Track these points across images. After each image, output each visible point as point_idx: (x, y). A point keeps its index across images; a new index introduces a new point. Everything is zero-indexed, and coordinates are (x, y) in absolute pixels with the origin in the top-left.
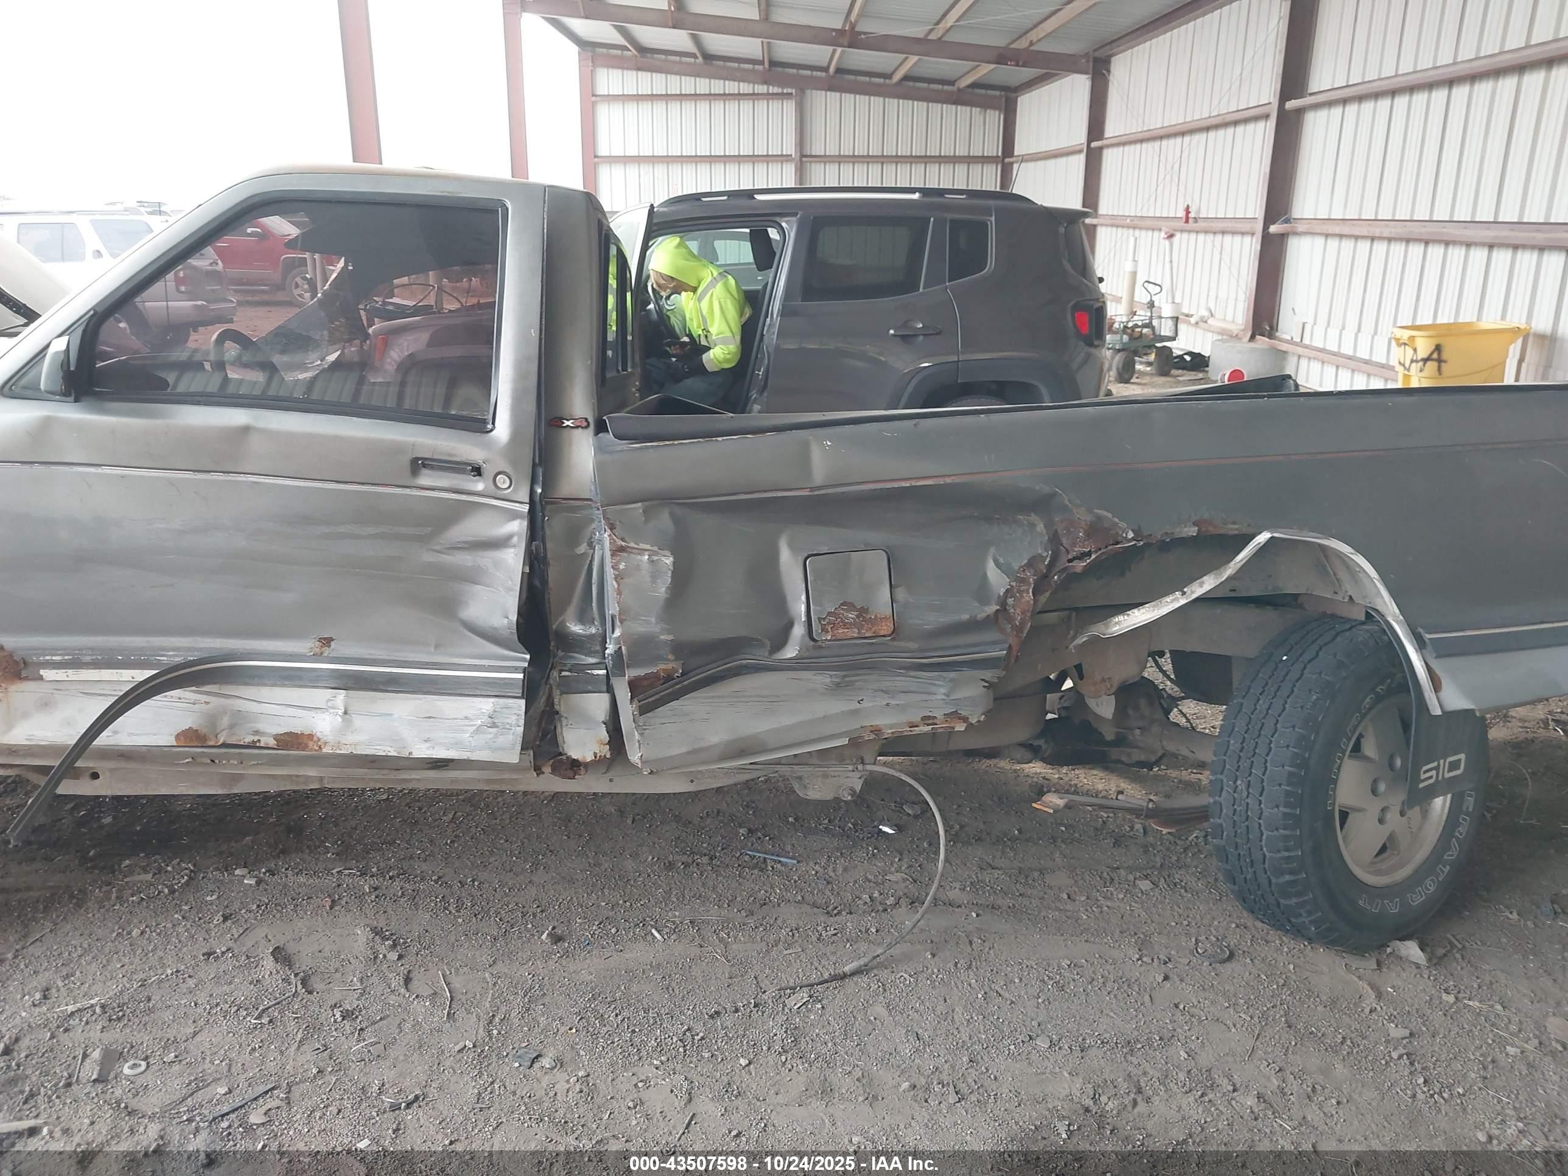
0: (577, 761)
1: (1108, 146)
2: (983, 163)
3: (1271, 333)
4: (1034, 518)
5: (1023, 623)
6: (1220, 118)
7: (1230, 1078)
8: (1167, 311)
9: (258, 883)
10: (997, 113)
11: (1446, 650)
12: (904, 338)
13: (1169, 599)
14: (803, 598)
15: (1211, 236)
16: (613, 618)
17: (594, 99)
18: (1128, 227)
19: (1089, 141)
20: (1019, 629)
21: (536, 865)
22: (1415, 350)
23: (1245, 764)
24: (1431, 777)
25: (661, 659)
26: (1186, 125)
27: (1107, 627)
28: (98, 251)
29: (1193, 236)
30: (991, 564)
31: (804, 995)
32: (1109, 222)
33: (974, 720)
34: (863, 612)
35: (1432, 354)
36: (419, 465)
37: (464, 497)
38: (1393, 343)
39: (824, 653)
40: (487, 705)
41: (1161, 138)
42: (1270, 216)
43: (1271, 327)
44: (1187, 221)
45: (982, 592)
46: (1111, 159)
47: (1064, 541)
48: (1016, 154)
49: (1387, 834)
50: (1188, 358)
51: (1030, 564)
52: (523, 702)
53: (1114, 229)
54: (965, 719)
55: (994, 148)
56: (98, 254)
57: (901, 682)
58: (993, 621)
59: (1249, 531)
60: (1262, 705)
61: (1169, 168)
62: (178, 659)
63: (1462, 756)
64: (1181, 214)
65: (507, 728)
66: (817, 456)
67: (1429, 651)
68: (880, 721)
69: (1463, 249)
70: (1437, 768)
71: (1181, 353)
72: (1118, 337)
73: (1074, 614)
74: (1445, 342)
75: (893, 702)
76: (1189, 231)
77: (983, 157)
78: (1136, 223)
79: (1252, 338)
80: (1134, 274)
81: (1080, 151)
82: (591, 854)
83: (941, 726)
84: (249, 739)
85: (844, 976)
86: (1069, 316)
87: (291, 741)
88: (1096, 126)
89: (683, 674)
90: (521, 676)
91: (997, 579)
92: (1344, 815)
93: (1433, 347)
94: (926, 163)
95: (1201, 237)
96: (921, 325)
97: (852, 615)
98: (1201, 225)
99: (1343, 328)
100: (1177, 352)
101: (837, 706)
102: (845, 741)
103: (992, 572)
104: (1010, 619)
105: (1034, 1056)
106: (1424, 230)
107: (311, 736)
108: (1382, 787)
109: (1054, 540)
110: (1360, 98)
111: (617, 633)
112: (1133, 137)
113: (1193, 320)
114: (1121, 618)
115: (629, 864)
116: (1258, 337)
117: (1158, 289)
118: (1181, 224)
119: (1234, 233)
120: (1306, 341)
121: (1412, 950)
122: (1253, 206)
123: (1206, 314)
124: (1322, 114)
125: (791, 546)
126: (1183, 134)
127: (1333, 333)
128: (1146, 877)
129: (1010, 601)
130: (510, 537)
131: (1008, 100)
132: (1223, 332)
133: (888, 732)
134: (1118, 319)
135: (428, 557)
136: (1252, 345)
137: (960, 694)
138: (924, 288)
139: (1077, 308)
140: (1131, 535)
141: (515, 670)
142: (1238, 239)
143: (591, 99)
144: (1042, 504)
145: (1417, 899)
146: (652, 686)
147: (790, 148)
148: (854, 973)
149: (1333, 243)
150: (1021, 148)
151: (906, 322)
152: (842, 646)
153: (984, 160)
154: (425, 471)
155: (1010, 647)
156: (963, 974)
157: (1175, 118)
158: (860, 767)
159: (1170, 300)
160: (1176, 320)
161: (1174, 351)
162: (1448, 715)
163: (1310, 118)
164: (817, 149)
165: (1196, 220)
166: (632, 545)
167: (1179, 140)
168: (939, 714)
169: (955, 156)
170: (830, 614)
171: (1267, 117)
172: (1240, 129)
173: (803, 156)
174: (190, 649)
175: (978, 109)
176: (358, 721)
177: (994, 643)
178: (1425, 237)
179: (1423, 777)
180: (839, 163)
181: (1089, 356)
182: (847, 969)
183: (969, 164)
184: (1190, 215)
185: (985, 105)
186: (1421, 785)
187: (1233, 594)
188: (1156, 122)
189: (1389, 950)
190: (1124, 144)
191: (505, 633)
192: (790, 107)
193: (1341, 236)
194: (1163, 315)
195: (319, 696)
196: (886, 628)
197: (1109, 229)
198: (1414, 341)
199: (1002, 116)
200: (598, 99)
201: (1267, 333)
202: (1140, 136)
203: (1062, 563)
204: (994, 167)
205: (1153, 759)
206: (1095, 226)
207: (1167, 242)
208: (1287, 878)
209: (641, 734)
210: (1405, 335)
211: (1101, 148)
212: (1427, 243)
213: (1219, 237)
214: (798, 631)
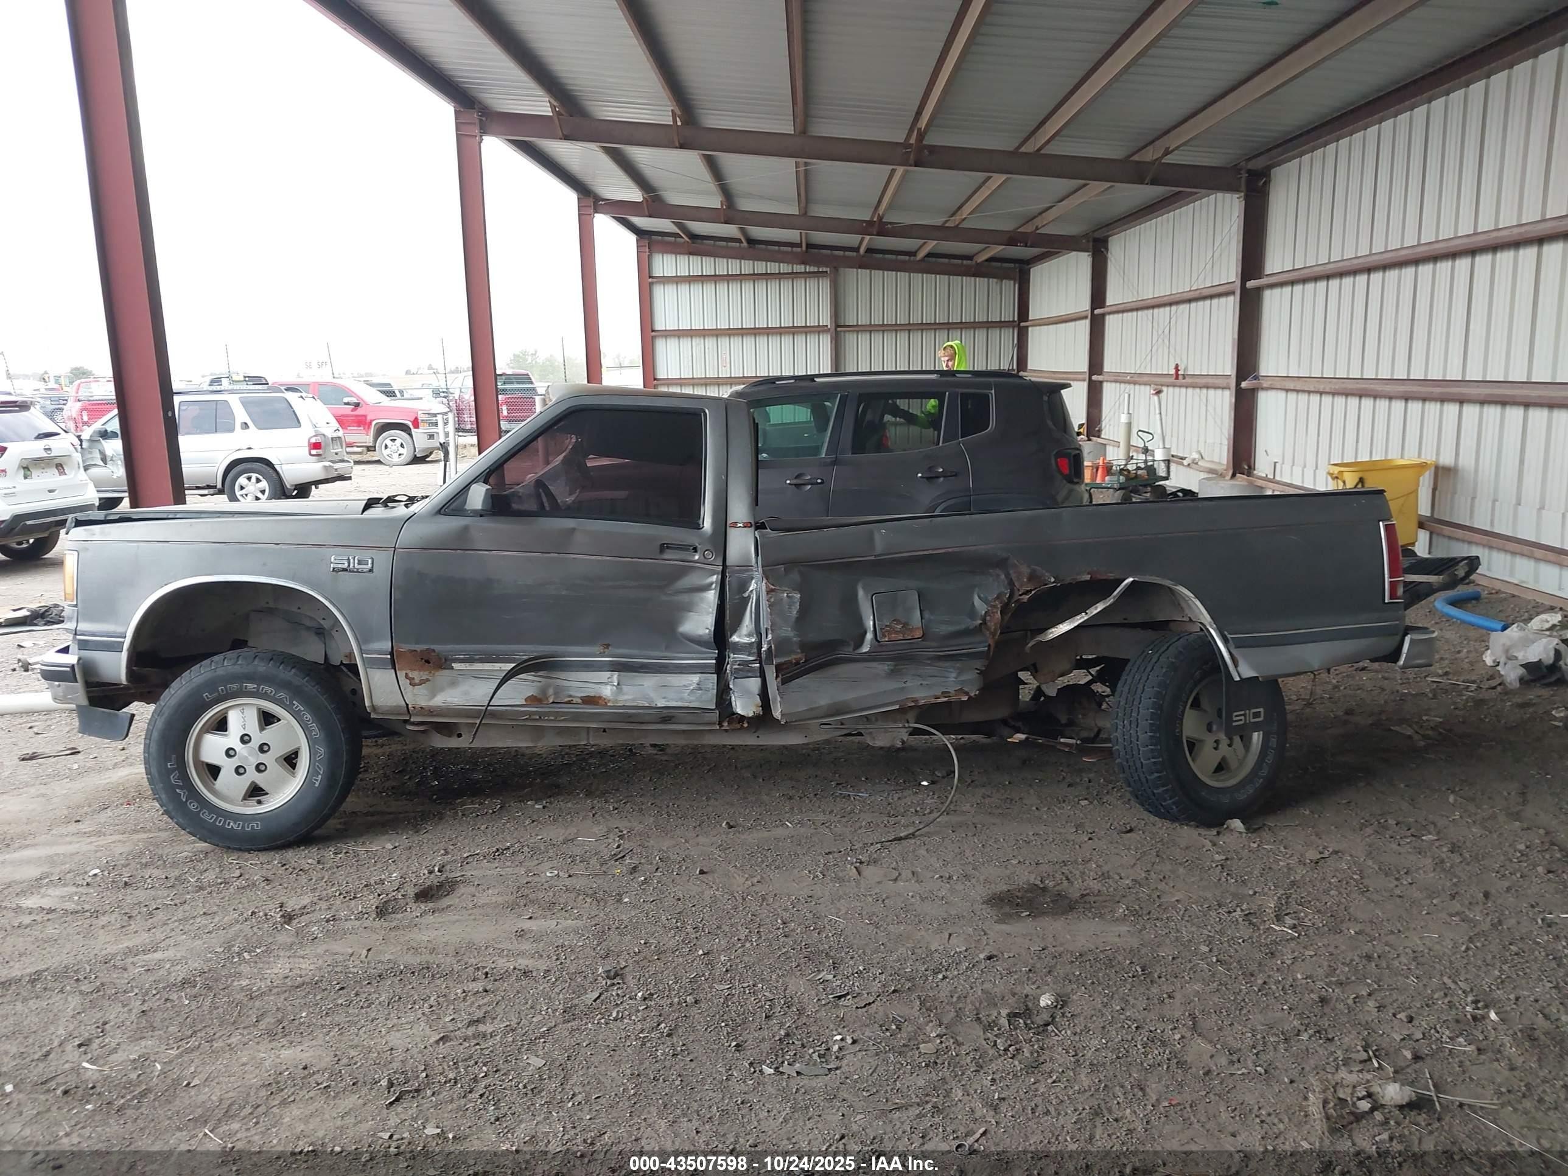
0: (744, 716)
1: (1110, 313)
2: (1001, 328)
3: (1250, 471)
4: (998, 571)
5: (995, 630)
6: (1198, 292)
7: (1119, 874)
8: (1159, 455)
9: (544, 807)
10: (1012, 282)
11: (1241, 644)
12: (929, 479)
13: (1078, 617)
14: (872, 617)
15: (1198, 390)
16: (767, 629)
17: (650, 280)
18: (1129, 382)
19: (1093, 309)
20: (993, 634)
21: (708, 799)
22: (1344, 482)
23: (1128, 711)
24: (1241, 720)
25: (792, 652)
26: (1172, 297)
27: (1046, 635)
28: (246, 423)
29: (1183, 390)
30: (976, 598)
31: (879, 846)
32: (1112, 378)
33: (972, 695)
34: (905, 625)
35: (1357, 484)
36: (663, 548)
37: (686, 564)
38: (1329, 478)
39: (884, 649)
40: (695, 678)
41: (1153, 307)
42: (1241, 376)
43: (1250, 467)
44: (1177, 378)
45: (972, 613)
46: (1113, 324)
47: (1016, 584)
48: (1030, 318)
49: (1220, 757)
50: (1180, 494)
51: (998, 598)
52: (715, 676)
53: (1118, 384)
54: (967, 693)
55: (1010, 313)
56: (245, 426)
57: (930, 670)
58: (979, 630)
59: (1122, 577)
60: (1137, 677)
61: (1160, 332)
62: (525, 657)
63: (1261, 710)
64: (1173, 372)
65: (707, 690)
66: (877, 538)
67: (1231, 644)
68: (916, 695)
69: (1387, 402)
70: (1244, 715)
71: (1174, 490)
72: (1115, 478)
73: (1029, 633)
74: (1366, 476)
75: (924, 683)
76: (1180, 386)
77: (1001, 322)
78: (1135, 379)
79: (1234, 476)
80: (1129, 425)
81: (1086, 317)
82: (741, 794)
83: (953, 698)
84: (566, 700)
85: (900, 839)
86: (1053, 462)
87: (590, 700)
88: (1098, 296)
89: (805, 662)
90: (714, 661)
91: (980, 606)
92: (1192, 745)
93: (1357, 480)
94: (948, 330)
95: (1190, 390)
96: (941, 470)
97: (899, 627)
98: (1188, 380)
99: (1305, 466)
100: (1170, 490)
101: (894, 685)
102: (897, 707)
103: (977, 602)
104: (988, 629)
105: (1009, 866)
106: (1343, 386)
107: (600, 698)
108: (1215, 727)
109: (1011, 583)
110: (1304, 281)
111: (770, 637)
112: (1128, 306)
113: (1185, 462)
114: (1053, 630)
115: (765, 798)
116: (1238, 475)
117: (1151, 437)
118: (1172, 380)
119: (1216, 388)
120: (1278, 478)
121: (1237, 824)
122: (1226, 365)
123: (1195, 456)
124: (1277, 291)
125: (864, 588)
126: (1171, 304)
127: (1297, 470)
128: (1086, 799)
129: (988, 618)
130: (712, 584)
131: (1021, 271)
132: (1211, 471)
133: (922, 702)
134: (1115, 463)
135: (664, 598)
136: (1233, 482)
137: (963, 678)
138: (943, 443)
139: (1059, 455)
140: (1053, 580)
141: (711, 659)
142: (1219, 392)
143: (647, 283)
144: (1002, 563)
145: (1242, 796)
146: (787, 668)
147: (826, 320)
148: (906, 837)
149: (1292, 396)
150: (1035, 312)
151: (930, 468)
152: (894, 645)
153: (1001, 324)
154: (668, 551)
155: (989, 645)
156: (970, 838)
157: (1163, 290)
158: (907, 725)
159: (1161, 446)
160: (1168, 462)
161: (1167, 488)
162: (1242, 680)
163: (1267, 294)
164: (851, 321)
165: (1184, 376)
166: (778, 588)
167: (1168, 309)
168: (951, 690)
169: (975, 322)
170: (887, 626)
171: (1233, 293)
172: (1215, 301)
173: (838, 326)
174: (532, 652)
175: (995, 280)
176: (625, 688)
177: (980, 643)
178: (1359, 392)
179: (1235, 719)
180: (871, 332)
181: (1071, 491)
182: (902, 835)
183: (988, 328)
184: (1180, 373)
185: (1001, 276)
186: (1234, 724)
187: (1126, 622)
188: (1148, 293)
189: (1225, 826)
190: (1123, 311)
191: (707, 638)
192: (825, 285)
193: (1298, 391)
194: (1156, 459)
195: (604, 676)
196: (919, 634)
197: (1113, 384)
198: (1342, 475)
199: (1017, 286)
200: (655, 280)
201: (1246, 472)
202: (1133, 305)
203: (1016, 597)
204: (1011, 330)
205: (1092, 735)
206: (1101, 382)
207: (1156, 398)
208: (1156, 775)
209: (781, 698)
210: (1336, 470)
211: (1103, 315)
212: (1360, 397)
213: (1204, 391)
214: (869, 636)
